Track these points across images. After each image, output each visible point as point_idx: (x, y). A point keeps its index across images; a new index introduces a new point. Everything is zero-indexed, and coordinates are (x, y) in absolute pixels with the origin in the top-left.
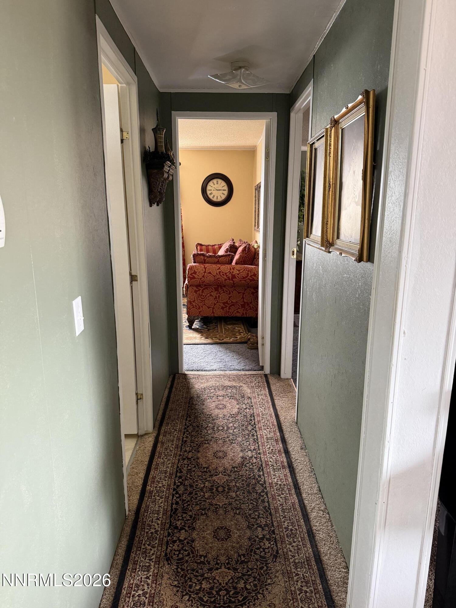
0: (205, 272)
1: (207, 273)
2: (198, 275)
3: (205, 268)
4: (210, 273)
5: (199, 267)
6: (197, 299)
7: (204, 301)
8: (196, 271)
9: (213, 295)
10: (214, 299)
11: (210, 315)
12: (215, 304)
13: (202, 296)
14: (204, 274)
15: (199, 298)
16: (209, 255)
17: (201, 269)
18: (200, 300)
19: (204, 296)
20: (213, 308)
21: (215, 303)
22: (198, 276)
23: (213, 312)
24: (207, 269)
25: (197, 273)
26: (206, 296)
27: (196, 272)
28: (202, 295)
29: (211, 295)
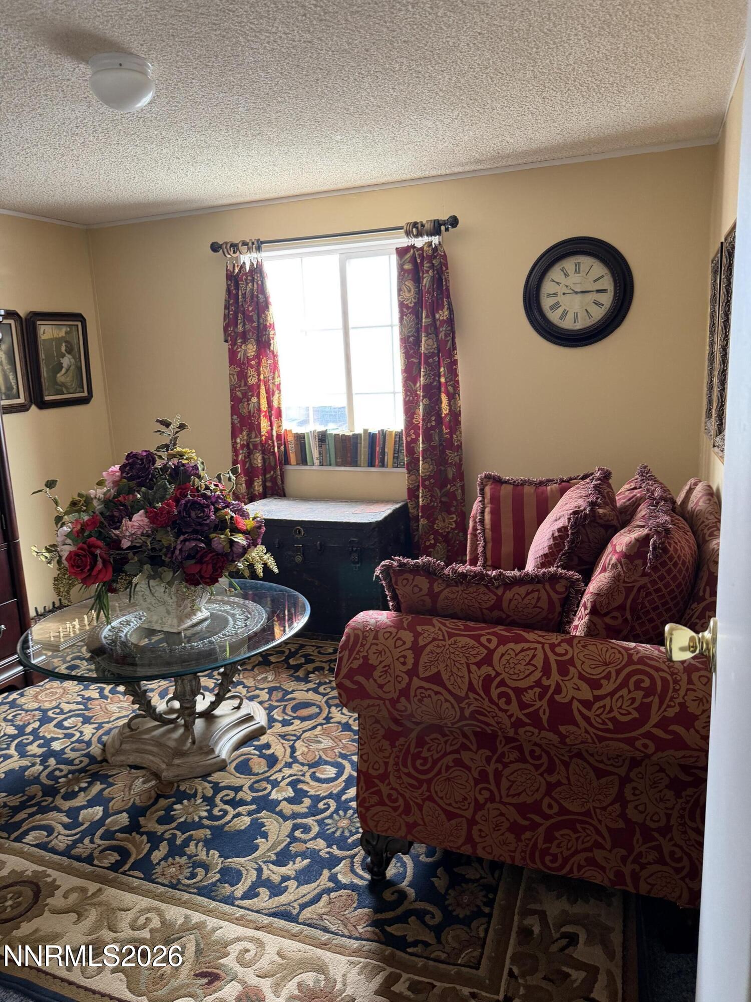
0: (412, 673)
1: (426, 679)
2: (381, 681)
3: (417, 650)
4: (436, 679)
5: (390, 643)
6: (398, 770)
7: (429, 781)
8: (373, 660)
9: (467, 762)
10: (477, 782)
11: (458, 848)
12: (479, 807)
13: (419, 762)
14: (409, 685)
15: (405, 766)
16: (455, 571)
17: (396, 653)
18: (409, 775)
19: (425, 760)
20: (472, 822)
21: (482, 801)
22: (381, 687)
23: (469, 839)
24: (424, 659)
25: (376, 674)
26: (435, 762)
27: (374, 668)
28: (417, 756)
29: (459, 763)
